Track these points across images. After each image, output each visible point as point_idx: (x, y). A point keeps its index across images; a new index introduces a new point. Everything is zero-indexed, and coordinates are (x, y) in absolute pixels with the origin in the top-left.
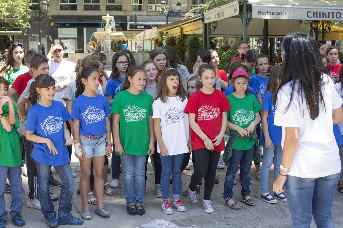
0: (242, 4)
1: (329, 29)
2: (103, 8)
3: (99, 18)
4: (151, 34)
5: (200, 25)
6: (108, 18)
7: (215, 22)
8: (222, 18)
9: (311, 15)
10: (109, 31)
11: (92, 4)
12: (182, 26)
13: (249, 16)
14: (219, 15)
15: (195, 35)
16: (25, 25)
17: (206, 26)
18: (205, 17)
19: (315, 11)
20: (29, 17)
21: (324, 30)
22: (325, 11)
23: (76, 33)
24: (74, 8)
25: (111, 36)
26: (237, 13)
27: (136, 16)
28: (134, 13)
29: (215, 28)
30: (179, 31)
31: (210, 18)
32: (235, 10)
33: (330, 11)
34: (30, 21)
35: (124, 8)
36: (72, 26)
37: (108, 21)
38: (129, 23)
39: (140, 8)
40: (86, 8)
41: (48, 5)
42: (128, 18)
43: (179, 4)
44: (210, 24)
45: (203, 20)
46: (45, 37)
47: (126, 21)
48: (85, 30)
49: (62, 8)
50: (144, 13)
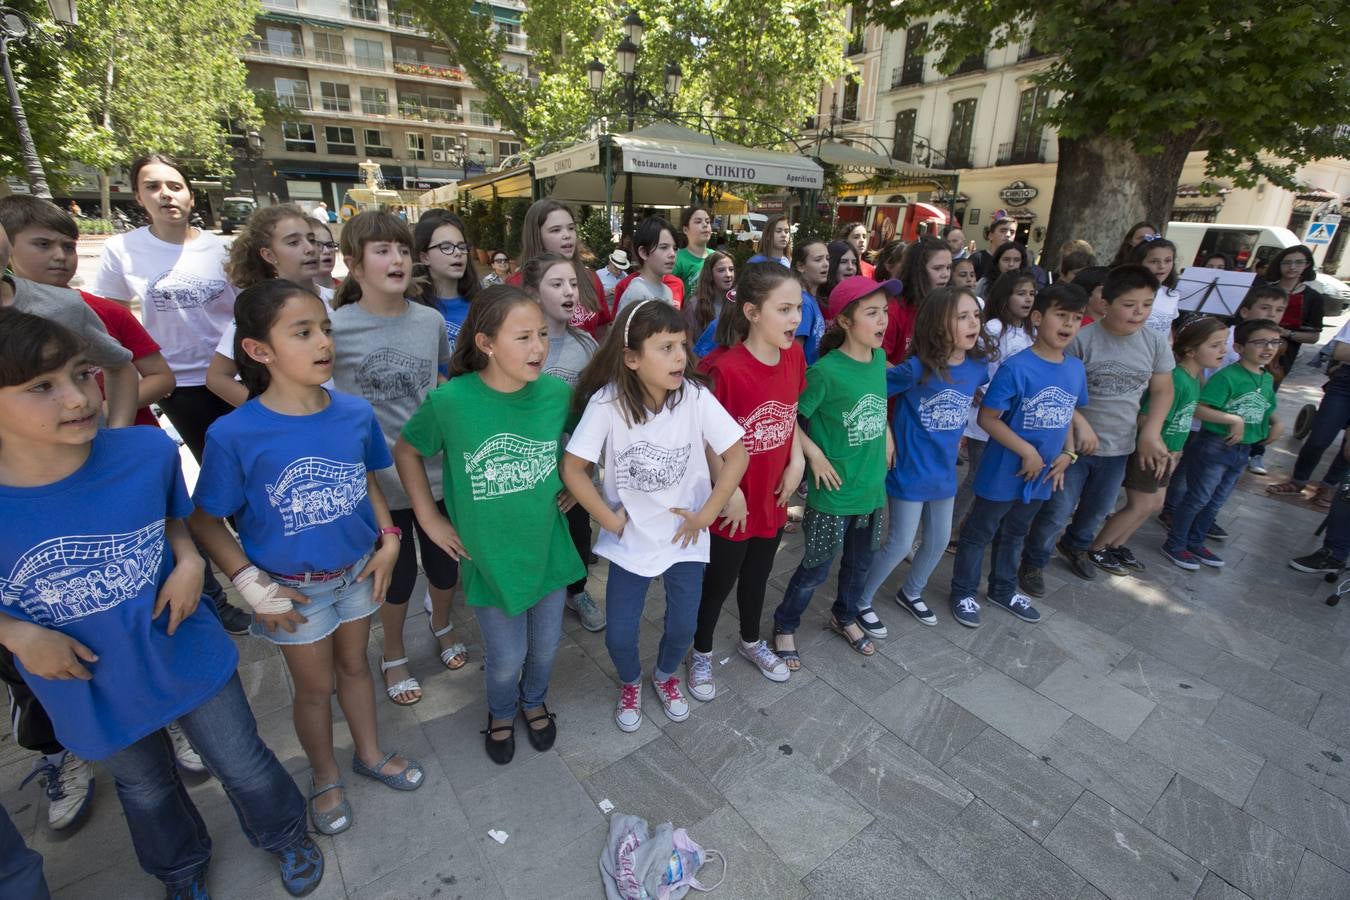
0: (604, 145)
1: (719, 196)
2: (361, 151)
3: (356, 167)
4: (446, 194)
5: (529, 182)
6: (370, 166)
7: (552, 178)
8: (568, 170)
9: (712, 170)
10: (374, 188)
11: (341, 143)
12: (496, 184)
13: (615, 167)
14: (561, 165)
15: (520, 198)
16: (225, 173)
17: (538, 185)
18: (536, 168)
19: (719, 164)
20: (230, 159)
21: (711, 198)
22: (732, 165)
23: (320, 190)
24: (312, 148)
25: (379, 197)
26: (596, 162)
27: (415, 168)
28: (412, 163)
29: (552, 187)
30: (491, 191)
31: (545, 170)
32: (593, 157)
33: (739, 166)
34: (233, 166)
35: (395, 153)
36: (310, 178)
37: (370, 170)
38: (406, 179)
39: (421, 156)
40: (332, 150)
41: (262, 140)
42: (404, 170)
43: (482, 152)
44: (543, 180)
45: (532, 173)
46: (265, 194)
47: (401, 174)
48: (334, 186)
49: (290, 147)
50: (429, 164)
